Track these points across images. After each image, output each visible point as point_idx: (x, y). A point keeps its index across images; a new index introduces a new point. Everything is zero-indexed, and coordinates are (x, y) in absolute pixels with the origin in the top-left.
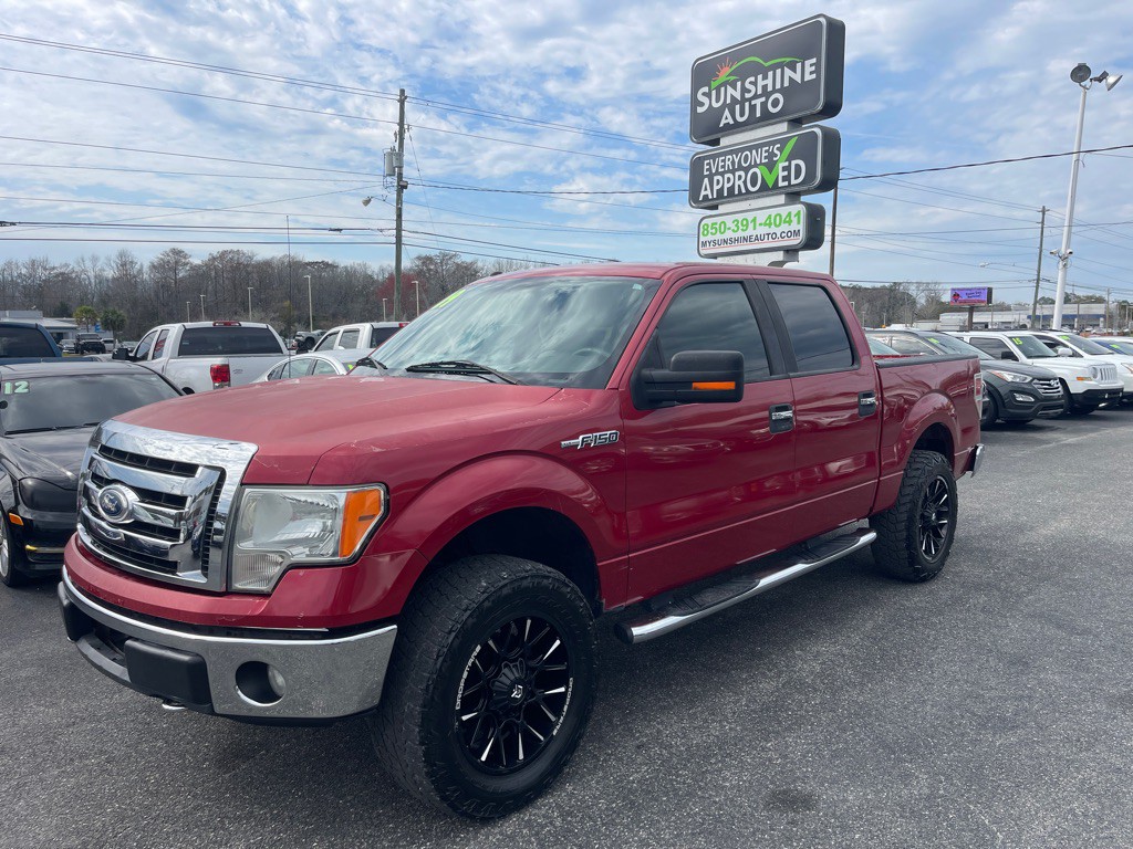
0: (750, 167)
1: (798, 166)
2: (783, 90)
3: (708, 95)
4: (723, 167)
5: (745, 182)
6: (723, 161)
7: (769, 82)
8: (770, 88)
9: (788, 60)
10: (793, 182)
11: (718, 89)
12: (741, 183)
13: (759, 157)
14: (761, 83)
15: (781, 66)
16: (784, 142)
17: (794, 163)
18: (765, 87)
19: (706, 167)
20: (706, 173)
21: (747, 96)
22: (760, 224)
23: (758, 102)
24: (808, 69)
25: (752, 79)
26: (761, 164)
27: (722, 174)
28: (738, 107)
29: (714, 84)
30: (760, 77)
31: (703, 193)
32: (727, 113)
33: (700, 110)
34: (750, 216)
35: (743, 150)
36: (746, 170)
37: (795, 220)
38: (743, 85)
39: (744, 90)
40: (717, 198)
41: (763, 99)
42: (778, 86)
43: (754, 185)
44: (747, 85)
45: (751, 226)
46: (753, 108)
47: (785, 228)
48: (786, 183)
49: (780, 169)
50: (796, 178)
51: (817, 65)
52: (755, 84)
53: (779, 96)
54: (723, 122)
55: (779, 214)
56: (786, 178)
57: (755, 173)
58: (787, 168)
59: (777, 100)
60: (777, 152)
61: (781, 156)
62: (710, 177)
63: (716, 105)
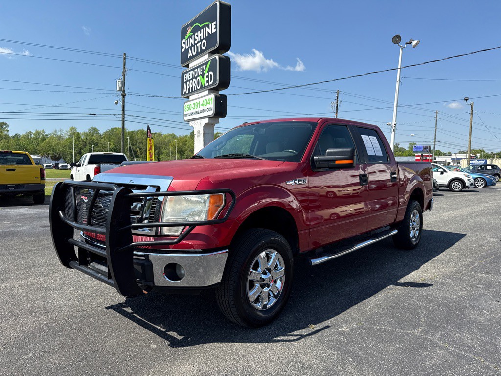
0: (197, 76)
1: (211, 75)
3: (185, 43)
4: (190, 77)
5: (196, 84)
6: (190, 74)
7: (201, 34)
8: (202, 38)
9: (207, 23)
10: (210, 83)
11: (187, 40)
12: (194, 85)
13: (199, 71)
14: (199, 36)
15: (205, 26)
16: (207, 63)
17: (210, 73)
19: (185, 78)
20: (185, 81)
22: (201, 105)
23: (198, 45)
24: (213, 27)
25: (197, 34)
26: (200, 75)
27: (189, 81)
28: (193, 47)
29: (186, 37)
30: (199, 32)
31: (184, 91)
32: (190, 51)
33: (183, 50)
34: (197, 101)
35: (194, 69)
36: (196, 78)
37: (211, 102)
38: (194, 37)
39: (195, 39)
40: (188, 93)
41: (200, 43)
42: (204, 37)
43: (198, 86)
44: (196, 37)
45: (198, 106)
46: (197, 47)
47: (208, 106)
48: (208, 84)
49: (206, 76)
50: (211, 81)
51: (216, 25)
52: (197, 36)
53: (204, 41)
54: (189, 55)
55: (206, 100)
56: (208, 82)
57: (198, 80)
58: (208, 77)
59: (204, 43)
60: (205, 69)
61: (206, 71)
62: (186, 82)
63: (187, 48)
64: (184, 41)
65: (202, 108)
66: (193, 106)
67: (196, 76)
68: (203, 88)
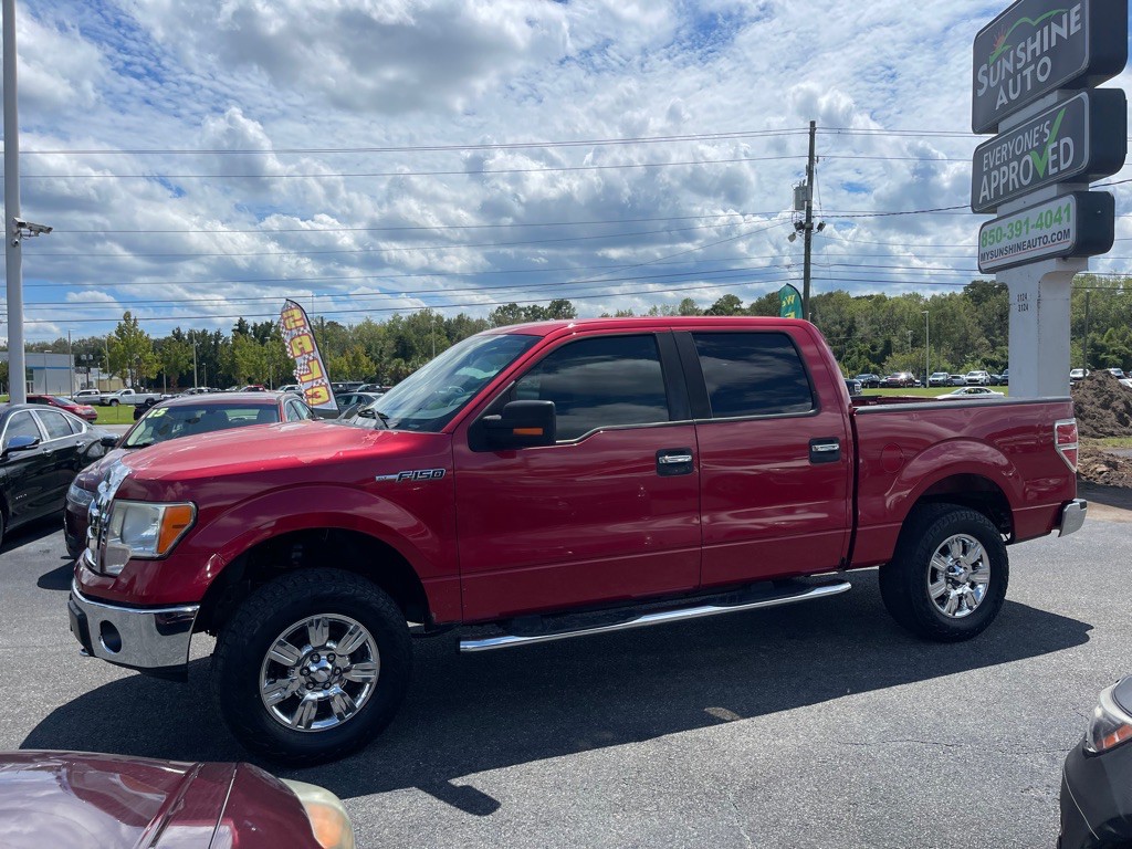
0: (1023, 154)
1: (1066, 145)
2: (1051, 53)
3: (986, 73)
4: (999, 159)
5: (1018, 174)
6: (1000, 151)
7: (1037, 44)
8: (1038, 53)
9: (1054, 12)
10: (1063, 166)
11: (995, 64)
12: (1013, 176)
13: (1030, 140)
14: (1030, 48)
15: (1047, 22)
16: (1053, 117)
17: (1062, 142)
18: (1034, 51)
19: (986, 162)
20: (985, 169)
21: (1019, 66)
22: (1033, 227)
23: (1027, 72)
24: (1074, 18)
25: (1022, 45)
26: (1033, 148)
27: (997, 168)
28: (1011, 81)
29: (992, 59)
30: (1029, 40)
31: (983, 194)
32: (1002, 92)
33: (981, 93)
34: (1022, 216)
35: (1016, 135)
36: (1019, 158)
37: (1065, 216)
38: (1015, 54)
39: (1016, 60)
40: (995, 199)
41: (1033, 67)
42: (1046, 48)
43: (1026, 178)
44: (1021, 55)
45: (1024, 229)
46: (1024, 79)
47: (1056, 228)
48: (1056, 170)
49: (1050, 151)
50: (1065, 162)
51: (1082, 12)
52: (1024, 50)
53: (1047, 60)
54: (999, 103)
55: (1050, 212)
56: (1056, 163)
57: (1027, 162)
58: (1056, 151)
59: (1045, 65)
60: (1047, 131)
61: (1050, 135)
62: (988, 174)
63: (993, 84)
64: (984, 67)
65: (1035, 233)
66: (1006, 231)
67: (1018, 153)
68: (1040, 181)
